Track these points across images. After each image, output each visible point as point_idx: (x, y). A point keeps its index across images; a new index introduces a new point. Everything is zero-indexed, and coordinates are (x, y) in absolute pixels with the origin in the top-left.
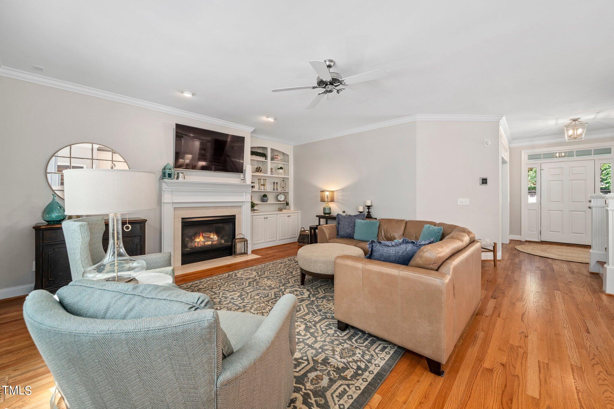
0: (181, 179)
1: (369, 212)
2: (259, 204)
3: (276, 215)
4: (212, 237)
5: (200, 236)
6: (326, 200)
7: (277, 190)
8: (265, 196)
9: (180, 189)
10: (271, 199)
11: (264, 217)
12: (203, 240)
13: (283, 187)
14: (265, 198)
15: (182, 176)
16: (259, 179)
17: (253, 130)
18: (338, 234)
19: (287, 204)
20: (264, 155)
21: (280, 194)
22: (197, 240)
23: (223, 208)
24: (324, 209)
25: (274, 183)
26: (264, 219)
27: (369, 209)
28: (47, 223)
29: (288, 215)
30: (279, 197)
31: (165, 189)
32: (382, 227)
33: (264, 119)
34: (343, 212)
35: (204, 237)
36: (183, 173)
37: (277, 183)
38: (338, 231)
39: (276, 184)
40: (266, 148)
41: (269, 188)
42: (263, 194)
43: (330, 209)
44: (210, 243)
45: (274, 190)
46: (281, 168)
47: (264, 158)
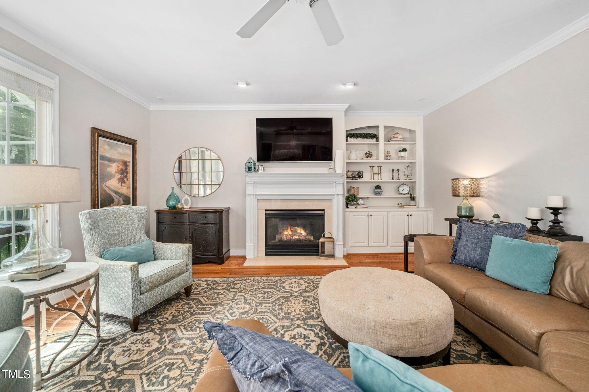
0: (260, 171)
1: (556, 222)
2: (371, 197)
3: (386, 213)
4: (299, 231)
5: (288, 229)
6: (462, 193)
7: (399, 179)
8: (378, 187)
9: (267, 181)
10: (389, 191)
11: (367, 214)
12: (291, 234)
13: (408, 176)
14: (378, 191)
15: (262, 169)
16: (370, 167)
17: (347, 107)
18: (454, 258)
19: (413, 198)
20: (375, 136)
21: (403, 184)
22: (286, 233)
23: (308, 201)
24: (459, 209)
25: (393, 170)
26: (366, 217)
27: (556, 215)
28: (169, 208)
29: (407, 214)
30: (401, 189)
31: (248, 181)
32: (567, 264)
33: (342, 87)
34: (494, 217)
35: (292, 231)
36: (262, 166)
37: (398, 170)
38: (455, 252)
39: (395, 172)
40: (377, 127)
41: (386, 176)
42: (376, 185)
43: (471, 209)
44: (297, 237)
45: (393, 179)
46: (404, 150)
47: (375, 139)
